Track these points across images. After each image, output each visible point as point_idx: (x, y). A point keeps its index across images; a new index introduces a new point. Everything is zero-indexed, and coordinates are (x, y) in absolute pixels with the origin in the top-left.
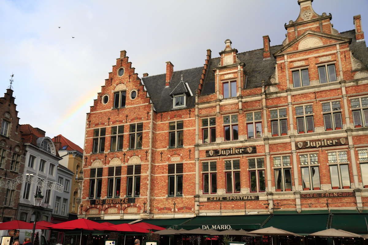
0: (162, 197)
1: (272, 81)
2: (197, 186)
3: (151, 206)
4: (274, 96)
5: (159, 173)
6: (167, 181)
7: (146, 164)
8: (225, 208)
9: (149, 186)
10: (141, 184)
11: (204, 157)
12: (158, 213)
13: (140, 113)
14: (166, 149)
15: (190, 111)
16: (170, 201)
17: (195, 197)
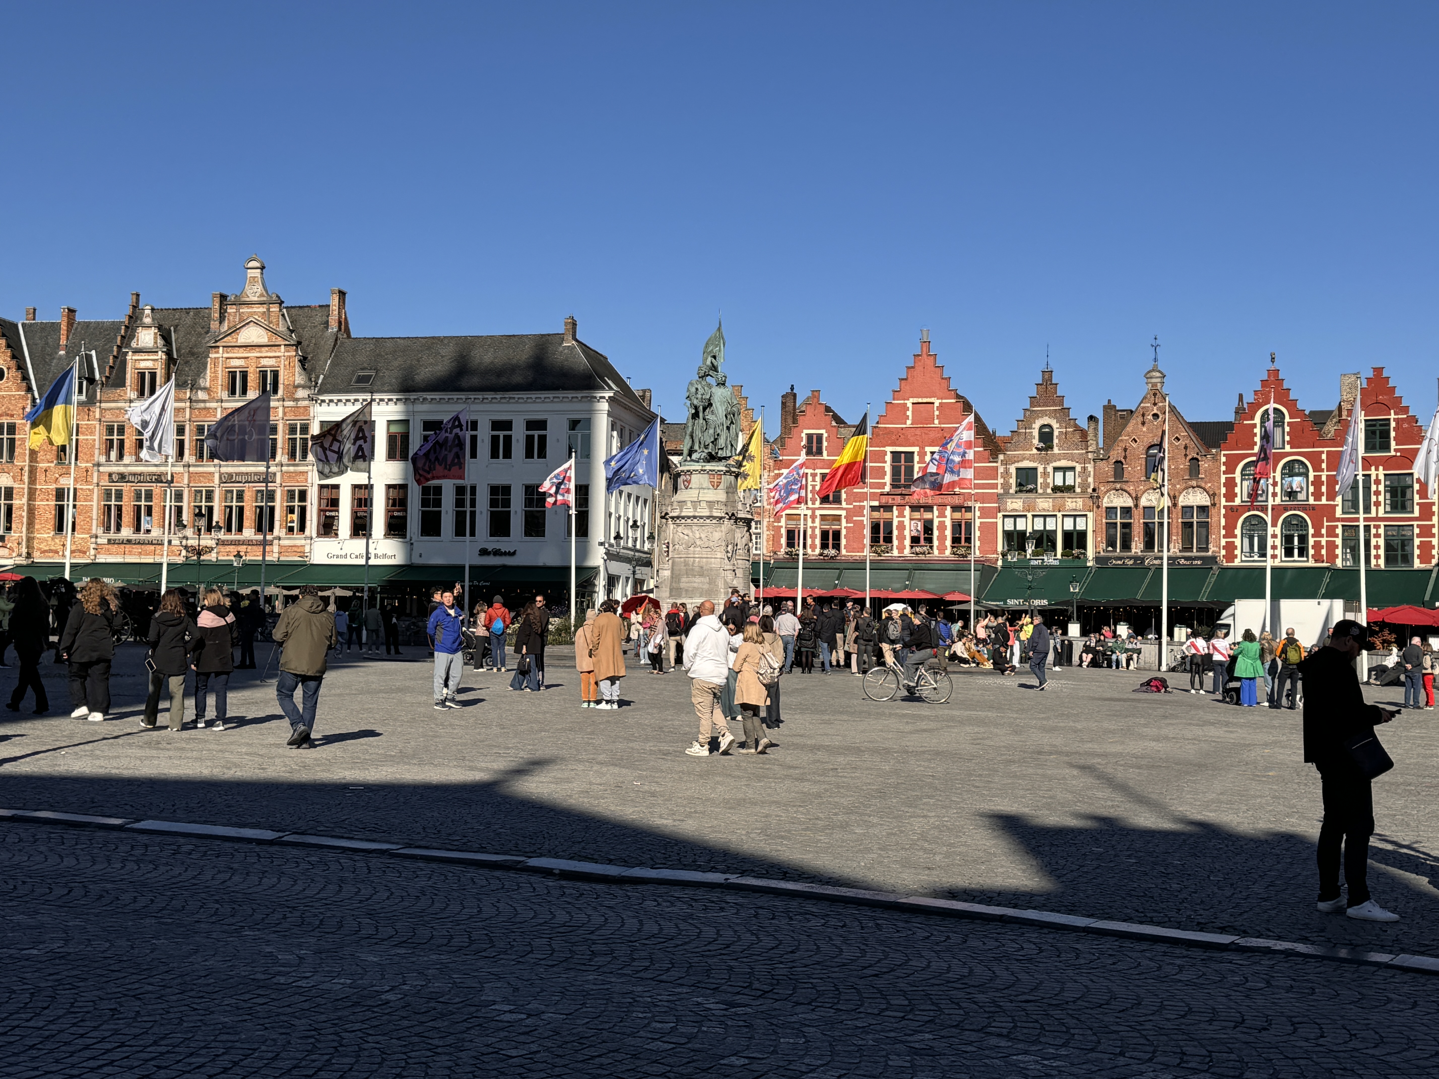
0: (45, 534)
1: (202, 383)
2: (94, 522)
3: (28, 547)
4: (202, 405)
5: (42, 500)
6: (53, 512)
7: (21, 488)
8: (131, 553)
9: (25, 520)
10: (14, 515)
11: (105, 482)
12: (40, 557)
13: (12, 408)
14: (52, 465)
15: (89, 410)
16: (57, 541)
17: (91, 537)
